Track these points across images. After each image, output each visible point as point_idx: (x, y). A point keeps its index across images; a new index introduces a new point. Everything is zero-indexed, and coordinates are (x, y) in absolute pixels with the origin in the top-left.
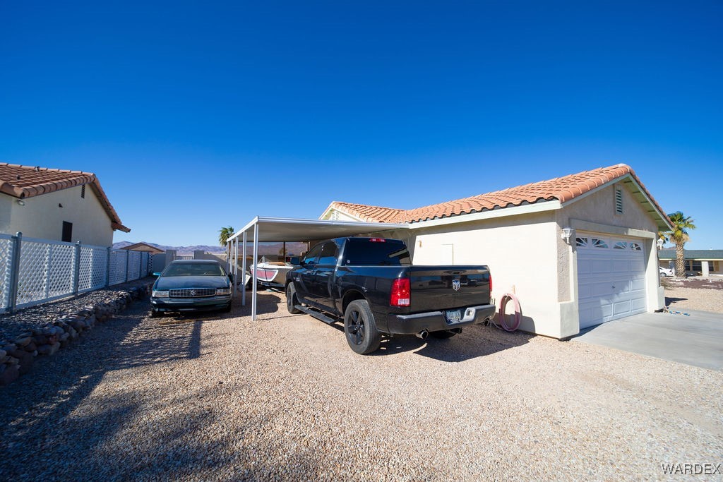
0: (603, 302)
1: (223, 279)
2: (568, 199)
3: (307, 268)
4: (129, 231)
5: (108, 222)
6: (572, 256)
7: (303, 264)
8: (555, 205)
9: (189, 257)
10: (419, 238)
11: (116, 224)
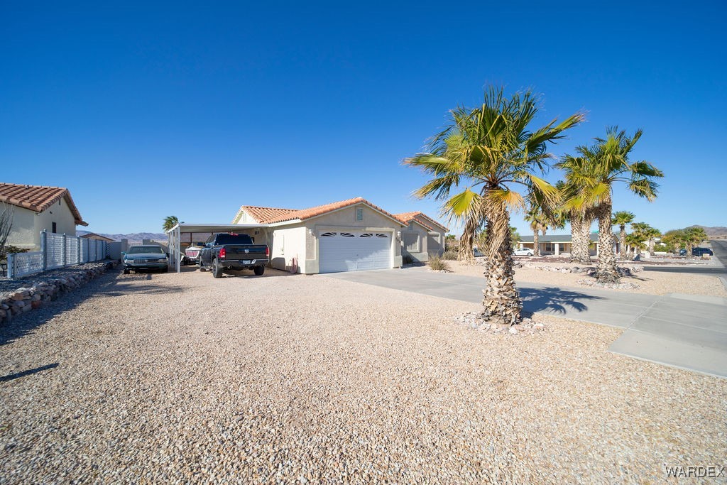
0: (347, 261)
1: (163, 255)
2: (304, 218)
3: (206, 247)
4: (88, 225)
5: (72, 219)
6: (315, 241)
7: (204, 246)
8: (299, 221)
9: (139, 243)
10: (275, 232)
11: (78, 220)
